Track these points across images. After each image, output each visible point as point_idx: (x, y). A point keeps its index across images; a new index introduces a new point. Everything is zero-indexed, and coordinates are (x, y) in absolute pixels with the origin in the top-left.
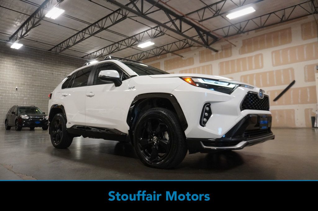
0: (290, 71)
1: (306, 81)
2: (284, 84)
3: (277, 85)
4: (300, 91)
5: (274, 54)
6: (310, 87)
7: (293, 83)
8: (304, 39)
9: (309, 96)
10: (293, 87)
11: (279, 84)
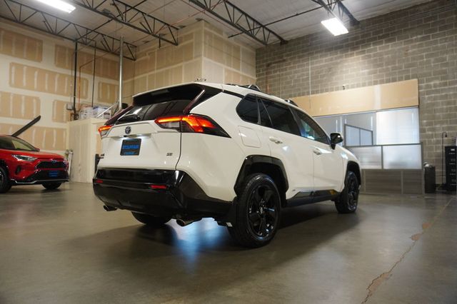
0: (34, 101)
1: (54, 120)
2: (24, 118)
3: (13, 117)
4: (45, 132)
5: (13, 68)
6: (58, 130)
7: (38, 119)
8: (58, 66)
9: (55, 140)
10: (37, 125)
11: (17, 115)
